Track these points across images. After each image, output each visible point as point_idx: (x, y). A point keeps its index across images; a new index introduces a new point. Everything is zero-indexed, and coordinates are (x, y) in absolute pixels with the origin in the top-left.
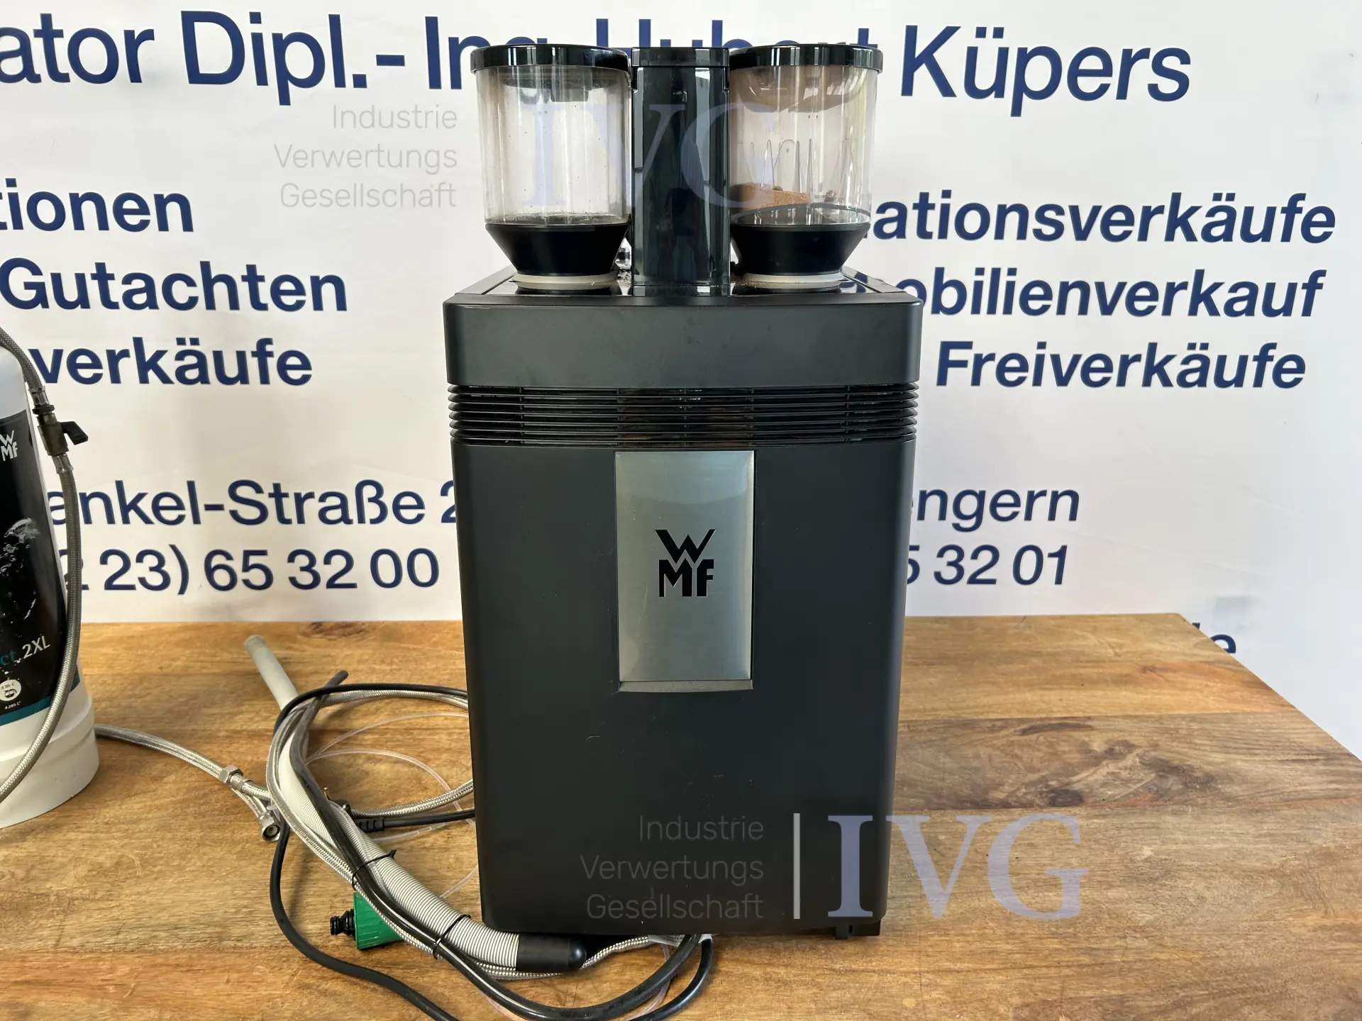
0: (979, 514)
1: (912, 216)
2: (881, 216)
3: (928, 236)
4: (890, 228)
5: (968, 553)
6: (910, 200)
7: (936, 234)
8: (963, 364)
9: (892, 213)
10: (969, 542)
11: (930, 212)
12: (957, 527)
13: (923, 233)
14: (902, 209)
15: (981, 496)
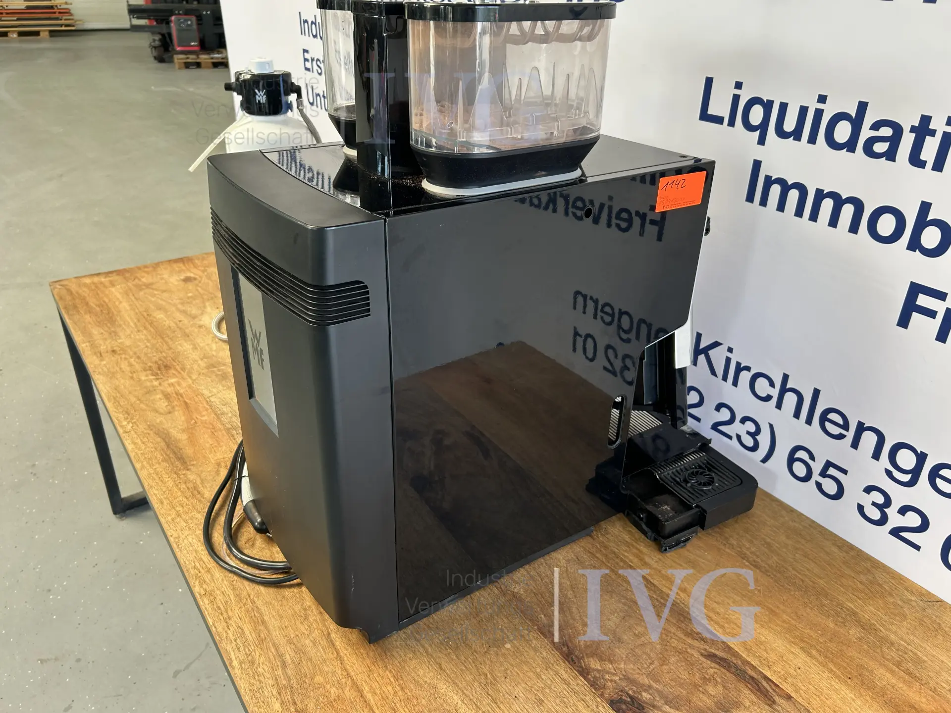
0: (916, 473)
1: (908, 140)
2: (874, 133)
3: (922, 164)
4: (880, 147)
5: (895, 506)
6: (909, 120)
7: (930, 165)
8: (932, 314)
9: (886, 132)
10: (900, 496)
11: (928, 139)
12: (889, 473)
13: (916, 160)
14: (898, 129)
15: (921, 458)
